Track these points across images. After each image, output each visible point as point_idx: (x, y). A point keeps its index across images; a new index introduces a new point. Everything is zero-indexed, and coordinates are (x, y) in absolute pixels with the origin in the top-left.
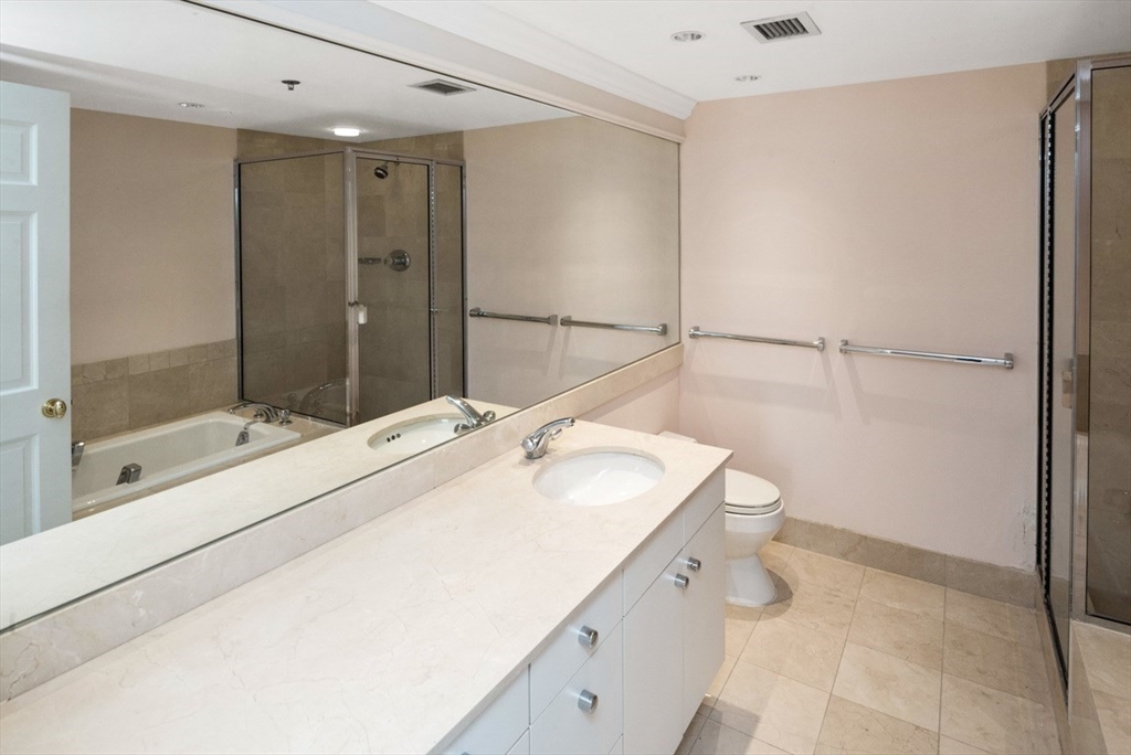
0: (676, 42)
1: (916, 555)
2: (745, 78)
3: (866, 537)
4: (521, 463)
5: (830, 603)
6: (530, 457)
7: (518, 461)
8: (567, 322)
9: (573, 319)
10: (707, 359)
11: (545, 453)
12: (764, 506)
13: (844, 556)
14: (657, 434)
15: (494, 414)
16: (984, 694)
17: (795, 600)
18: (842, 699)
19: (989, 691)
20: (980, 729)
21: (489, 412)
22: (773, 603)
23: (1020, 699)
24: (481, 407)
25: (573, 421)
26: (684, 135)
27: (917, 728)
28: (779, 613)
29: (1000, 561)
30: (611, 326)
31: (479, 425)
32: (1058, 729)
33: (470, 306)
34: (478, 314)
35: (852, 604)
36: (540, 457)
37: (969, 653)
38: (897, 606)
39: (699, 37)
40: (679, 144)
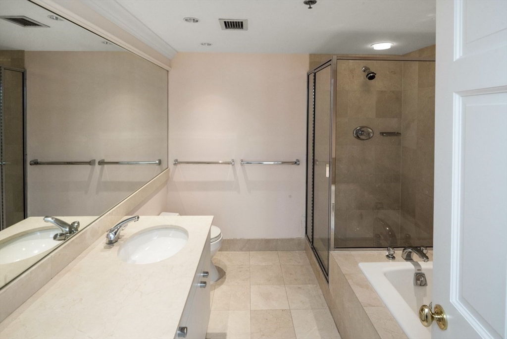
0: (186, 22)
1: (268, 241)
2: (205, 44)
3: (249, 240)
4: (105, 248)
5: (240, 271)
6: (111, 243)
7: (103, 247)
8: (102, 163)
9: (105, 161)
10: (181, 174)
11: (119, 238)
12: (216, 237)
13: (241, 250)
14: (159, 215)
15: (78, 223)
16: (299, 288)
17: (227, 275)
18: (255, 310)
19: (300, 286)
20: (301, 302)
21: (74, 223)
22: (218, 280)
23: (309, 285)
24: (69, 220)
25: (138, 218)
26: (170, 67)
27: (283, 310)
28: (222, 283)
29: (295, 236)
30: (117, 163)
31: (71, 232)
32: (322, 292)
33: (29, 159)
34: (36, 163)
35: (248, 269)
36: (116, 241)
37: (291, 274)
38: (264, 264)
39: (197, 21)
40: (168, 71)
